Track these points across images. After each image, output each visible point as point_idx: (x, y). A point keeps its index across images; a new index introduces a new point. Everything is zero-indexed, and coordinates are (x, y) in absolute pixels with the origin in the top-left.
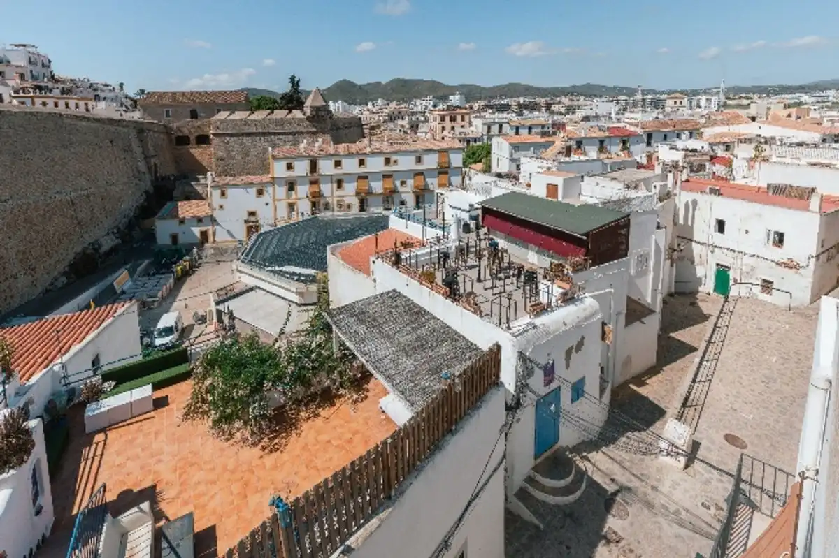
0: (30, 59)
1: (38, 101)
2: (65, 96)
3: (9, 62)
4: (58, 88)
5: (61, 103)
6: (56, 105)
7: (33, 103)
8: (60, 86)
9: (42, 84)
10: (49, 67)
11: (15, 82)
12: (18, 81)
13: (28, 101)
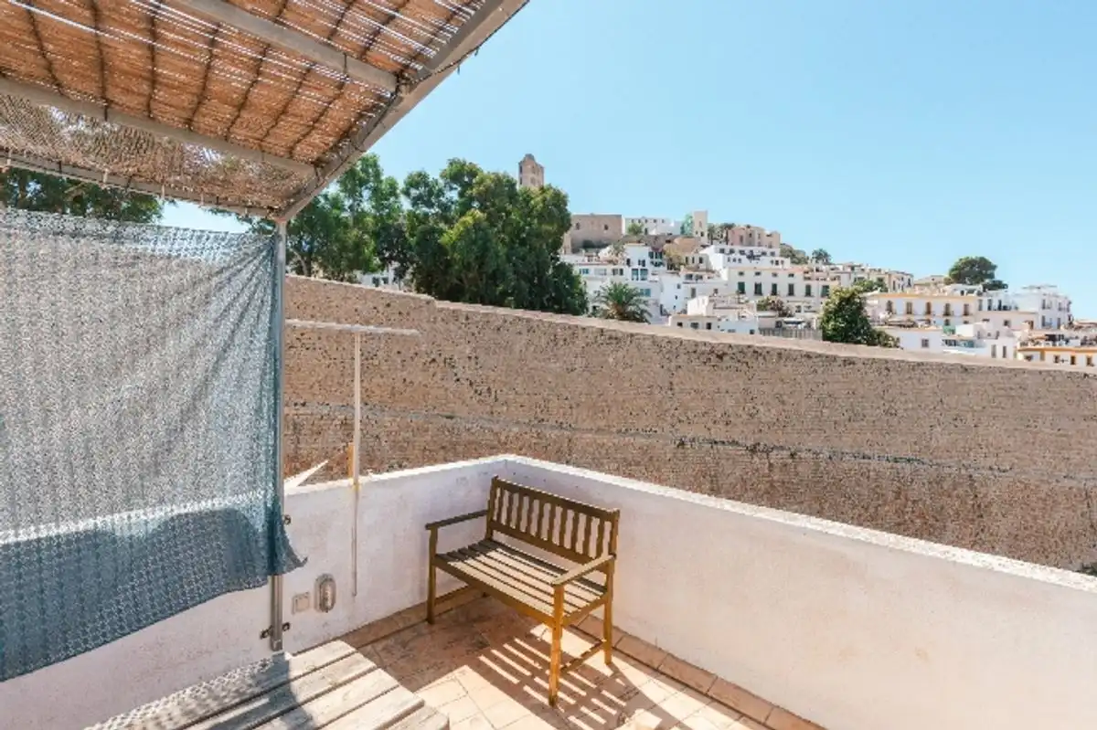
0: (1044, 301)
1: (1049, 356)
2: (1085, 348)
3: (1016, 308)
4: (1077, 338)
5: (1081, 359)
6: (1073, 362)
7: (1042, 358)
8: (1081, 334)
9: (1056, 333)
10: (1068, 310)
11: (1023, 333)
12: (1027, 330)
13: (1037, 355)
